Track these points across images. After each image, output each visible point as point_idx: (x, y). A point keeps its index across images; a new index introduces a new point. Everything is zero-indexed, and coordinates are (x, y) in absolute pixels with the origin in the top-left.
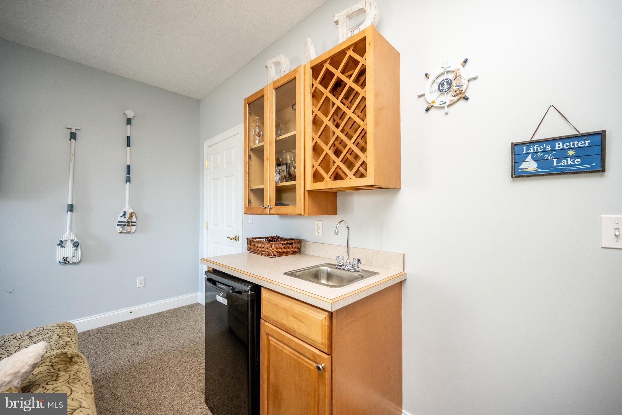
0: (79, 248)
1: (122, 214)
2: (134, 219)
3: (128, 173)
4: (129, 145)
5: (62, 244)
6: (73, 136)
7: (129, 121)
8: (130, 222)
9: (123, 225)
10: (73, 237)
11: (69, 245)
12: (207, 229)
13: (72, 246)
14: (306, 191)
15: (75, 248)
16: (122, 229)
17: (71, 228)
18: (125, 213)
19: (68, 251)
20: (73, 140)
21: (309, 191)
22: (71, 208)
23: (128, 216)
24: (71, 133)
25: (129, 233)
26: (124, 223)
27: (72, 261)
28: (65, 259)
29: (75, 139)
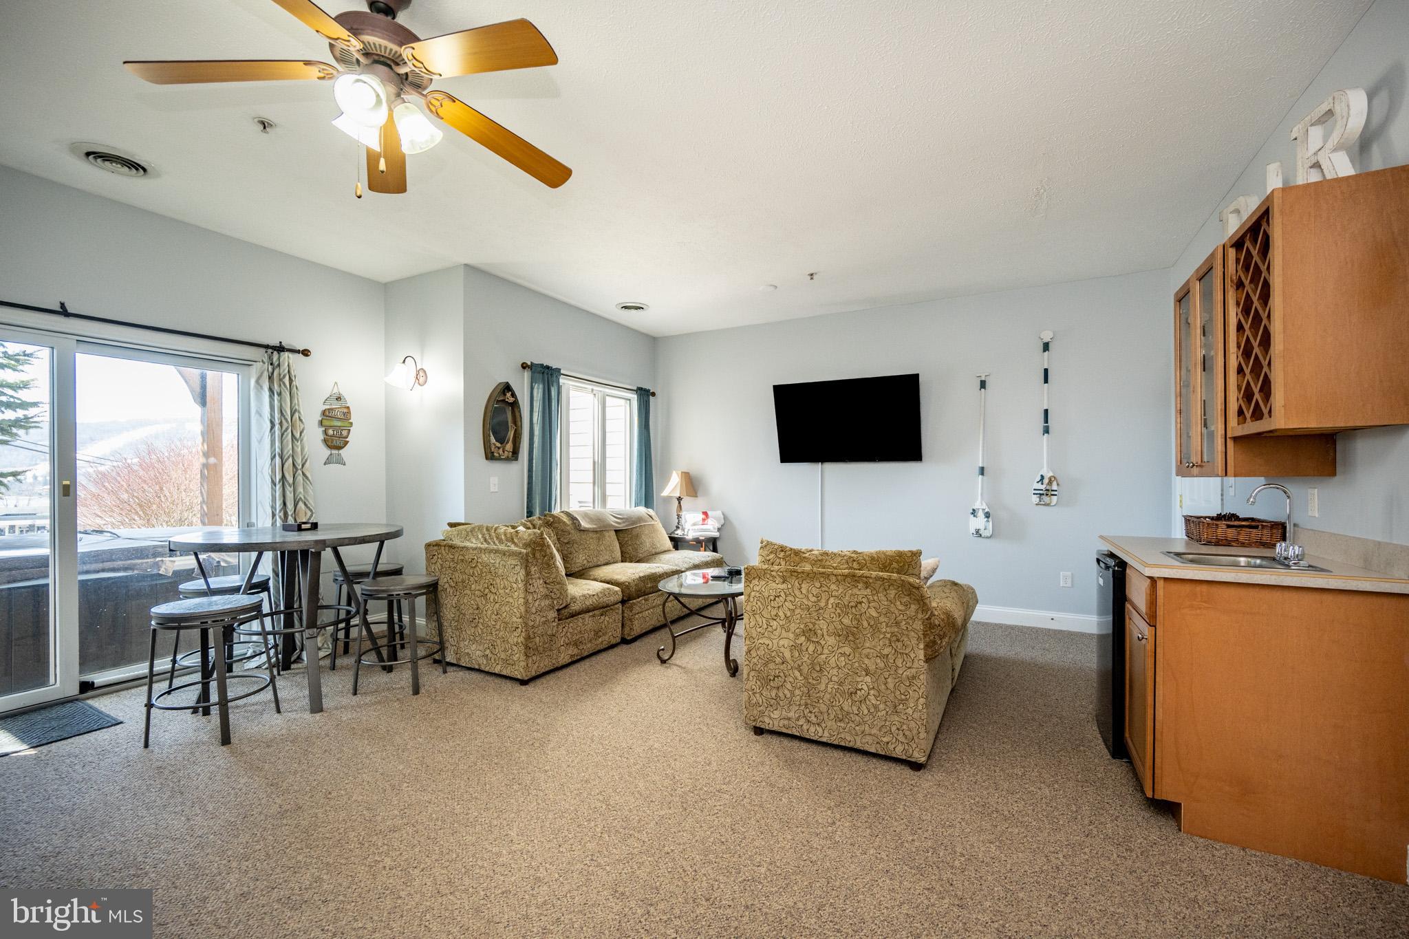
0: (990, 519)
1: (1039, 478)
2: (1055, 487)
3: (1046, 421)
4: (1046, 380)
5: (974, 512)
6: (983, 385)
7: (1046, 347)
8: (1049, 490)
9: (1040, 494)
10: (984, 506)
11: (981, 514)
12: (1181, 507)
13: (984, 517)
14: (1228, 440)
15: (986, 519)
16: (1038, 499)
17: (982, 495)
18: (1042, 476)
19: (980, 522)
20: (983, 390)
21: (1236, 439)
22: (982, 471)
23: (1046, 481)
24: (981, 381)
25: (1048, 505)
26: (1041, 492)
27: (984, 533)
28: (977, 531)
29: (985, 388)
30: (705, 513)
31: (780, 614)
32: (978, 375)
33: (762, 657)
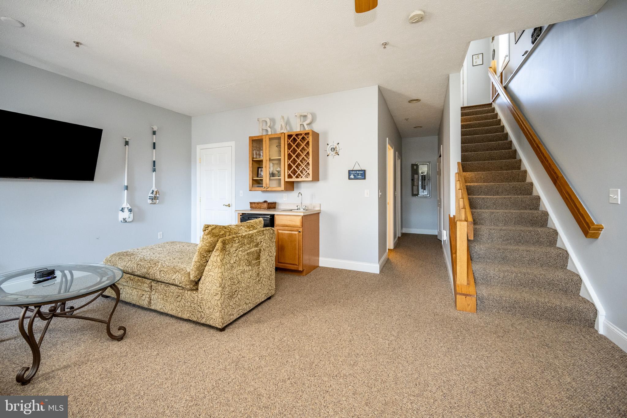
0: (132, 213)
1: (151, 192)
2: (158, 196)
3: (154, 165)
4: (154, 148)
5: (122, 210)
6: (127, 143)
7: (154, 133)
8: (155, 197)
9: (152, 199)
11: (126, 210)
13: (128, 211)
14: (285, 182)
15: (129, 213)
16: (151, 201)
17: (127, 200)
18: (153, 191)
19: (126, 214)
20: (127, 146)
22: (127, 188)
23: (154, 193)
24: (126, 141)
25: (155, 203)
26: (152, 198)
27: (128, 220)
29: (128, 145)
31: (237, 259)
32: (125, 138)
33: (230, 285)
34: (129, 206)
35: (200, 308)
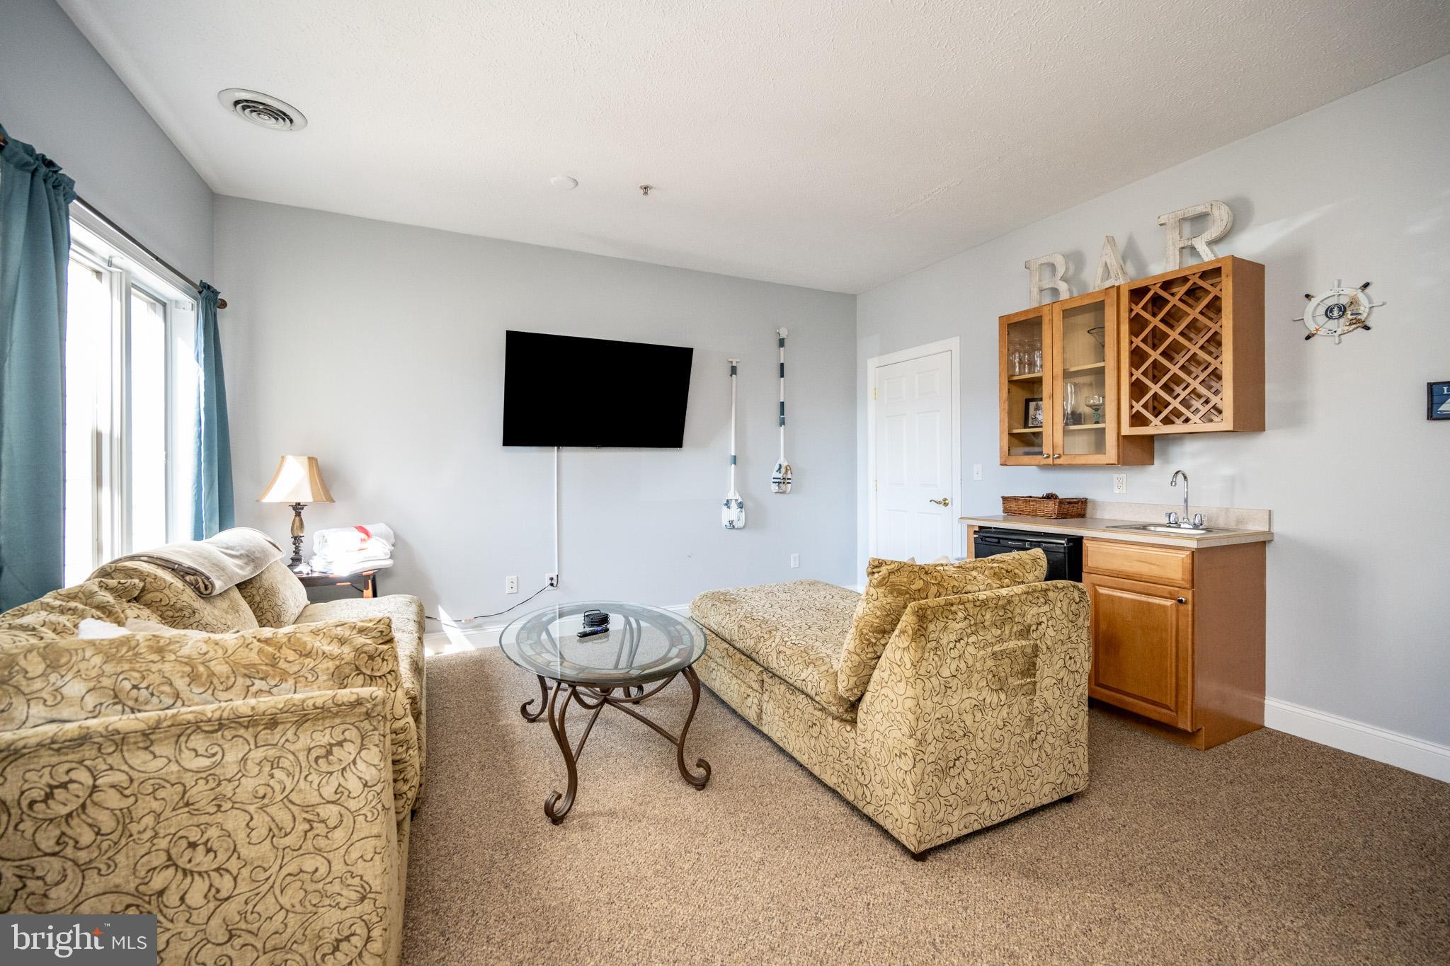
0: (744, 510)
1: (777, 467)
2: (789, 476)
3: (782, 413)
4: (782, 375)
5: (727, 504)
6: (734, 370)
7: (782, 343)
8: (785, 478)
9: (779, 483)
11: (733, 505)
13: (736, 507)
15: (739, 510)
16: (778, 487)
17: (735, 484)
18: (780, 466)
19: (733, 513)
20: (734, 376)
22: (735, 460)
23: (783, 470)
24: (732, 367)
25: (784, 492)
26: (779, 480)
27: (737, 524)
28: (731, 523)
29: (736, 374)
30: (361, 529)
31: (961, 666)
32: (730, 360)
33: (940, 739)
34: (737, 497)
35: (860, 774)
